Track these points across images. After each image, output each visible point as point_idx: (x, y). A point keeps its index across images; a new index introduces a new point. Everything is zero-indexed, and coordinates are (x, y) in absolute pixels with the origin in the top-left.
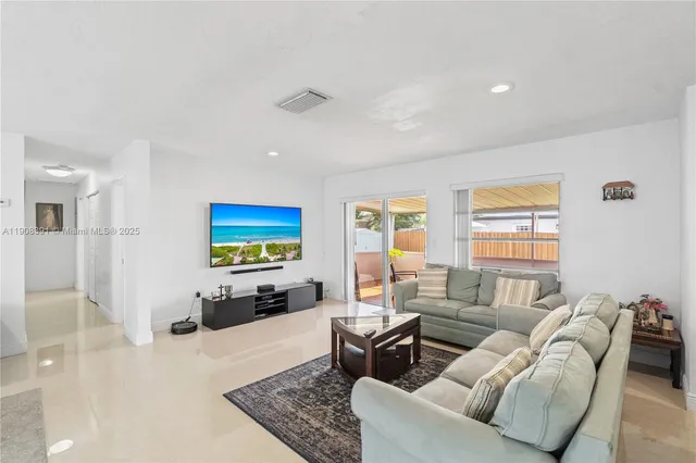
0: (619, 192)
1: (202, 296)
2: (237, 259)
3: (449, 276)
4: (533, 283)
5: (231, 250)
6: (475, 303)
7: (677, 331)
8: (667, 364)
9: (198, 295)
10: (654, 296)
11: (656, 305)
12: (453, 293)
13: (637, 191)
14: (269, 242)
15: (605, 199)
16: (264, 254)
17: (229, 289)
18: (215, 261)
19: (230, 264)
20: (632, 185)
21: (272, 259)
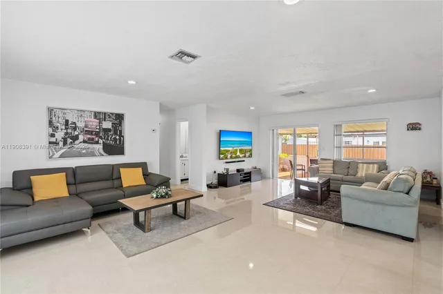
0: (414, 127)
1: (217, 173)
2: (229, 156)
3: (334, 163)
4: (376, 166)
5: (227, 151)
6: (348, 175)
7: (439, 183)
8: (435, 198)
9: (215, 172)
10: (429, 170)
11: (430, 174)
12: (336, 171)
13: (422, 127)
14: (240, 148)
15: (408, 130)
16: (238, 154)
17: (227, 170)
18: (222, 156)
19: (226, 158)
20: (420, 124)
21: (241, 156)
